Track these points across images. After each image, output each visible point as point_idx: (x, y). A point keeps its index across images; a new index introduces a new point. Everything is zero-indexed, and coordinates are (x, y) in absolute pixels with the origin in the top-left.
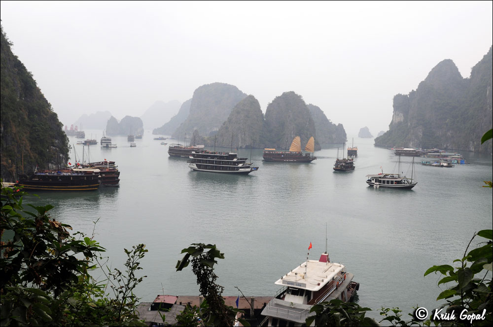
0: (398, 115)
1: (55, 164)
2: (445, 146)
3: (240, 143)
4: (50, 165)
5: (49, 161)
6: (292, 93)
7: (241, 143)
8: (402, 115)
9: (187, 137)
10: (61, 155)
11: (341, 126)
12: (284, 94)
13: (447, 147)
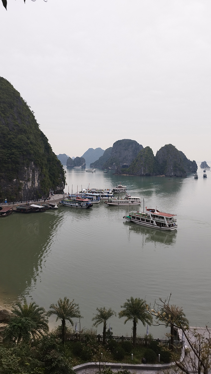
1: (60, 187)
3: (143, 172)
4: (57, 187)
5: (57, 186)
6: (170, 145)
10: (62, 182)
12: (166, 145)
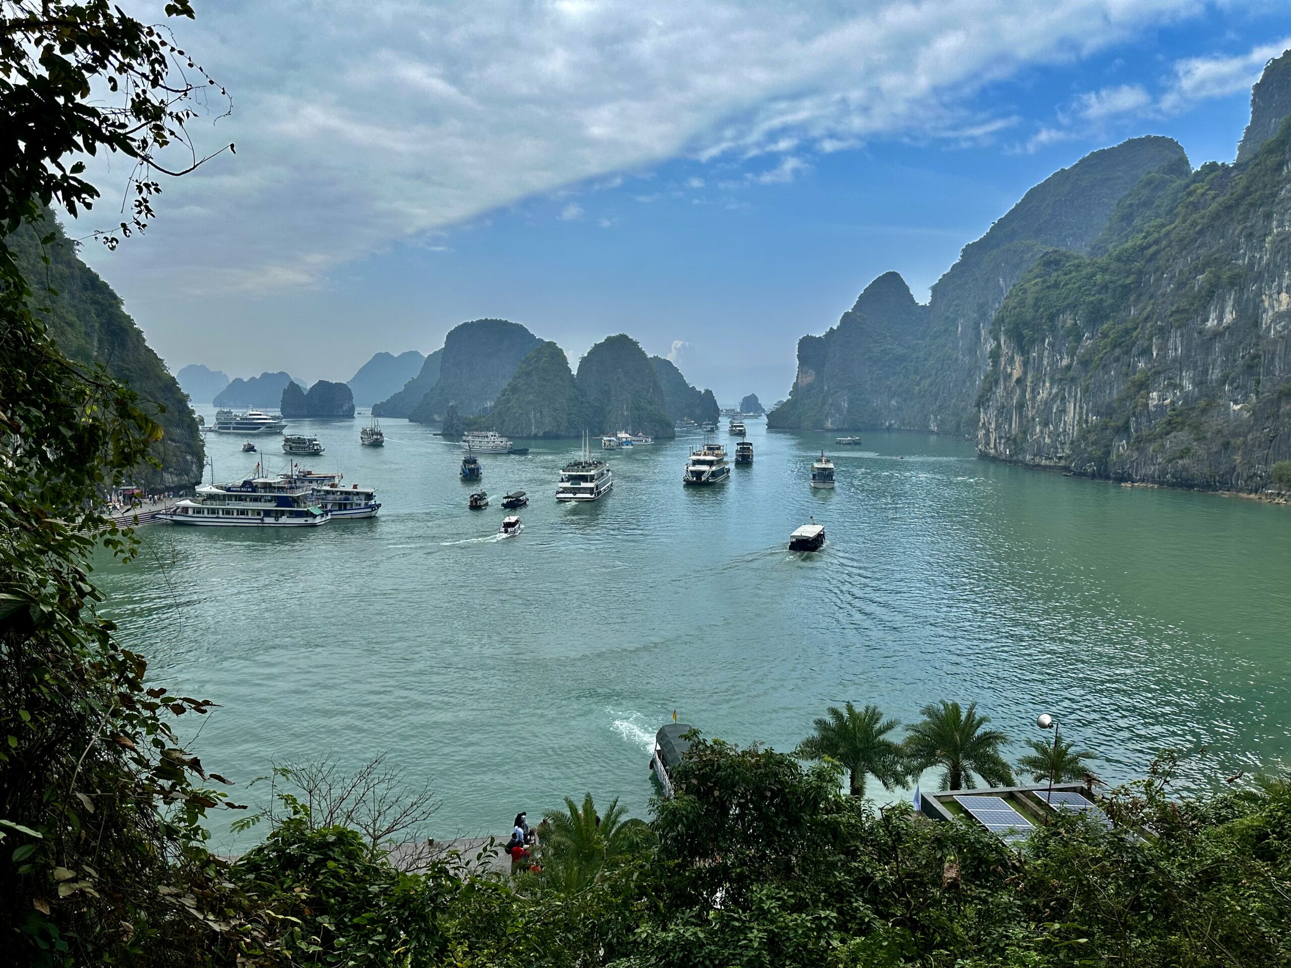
0: (807, 372)
2: (887, 424)
3: (533, 428)
6: (623, 338)
7: (537, 427)
8: (812, 372)
9: (436, 417)
10: (191, 458)
11: (709, 393)
12: (609, 339)
13: (891, 425)
